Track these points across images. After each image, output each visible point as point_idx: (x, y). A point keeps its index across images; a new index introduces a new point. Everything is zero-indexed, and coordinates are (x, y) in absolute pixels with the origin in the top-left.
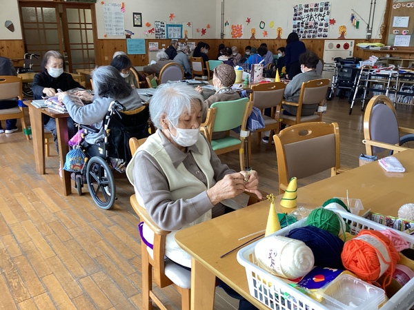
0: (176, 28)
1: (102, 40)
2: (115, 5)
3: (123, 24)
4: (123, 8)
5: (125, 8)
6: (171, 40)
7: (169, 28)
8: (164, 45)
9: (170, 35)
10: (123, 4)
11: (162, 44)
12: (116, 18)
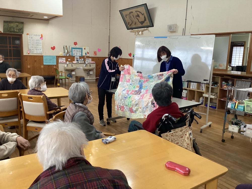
0: (78, 50)
1: (26, 56)
2: (36, 35)
3: (41, 47)
4: (42, 37)
5: (43, 37)
6: (74, 57)
7: (73, 50)
8: (70, 60)
9: (74, 54)
10: (42, 35)
11: (68, 59)
12: (37, 43)
